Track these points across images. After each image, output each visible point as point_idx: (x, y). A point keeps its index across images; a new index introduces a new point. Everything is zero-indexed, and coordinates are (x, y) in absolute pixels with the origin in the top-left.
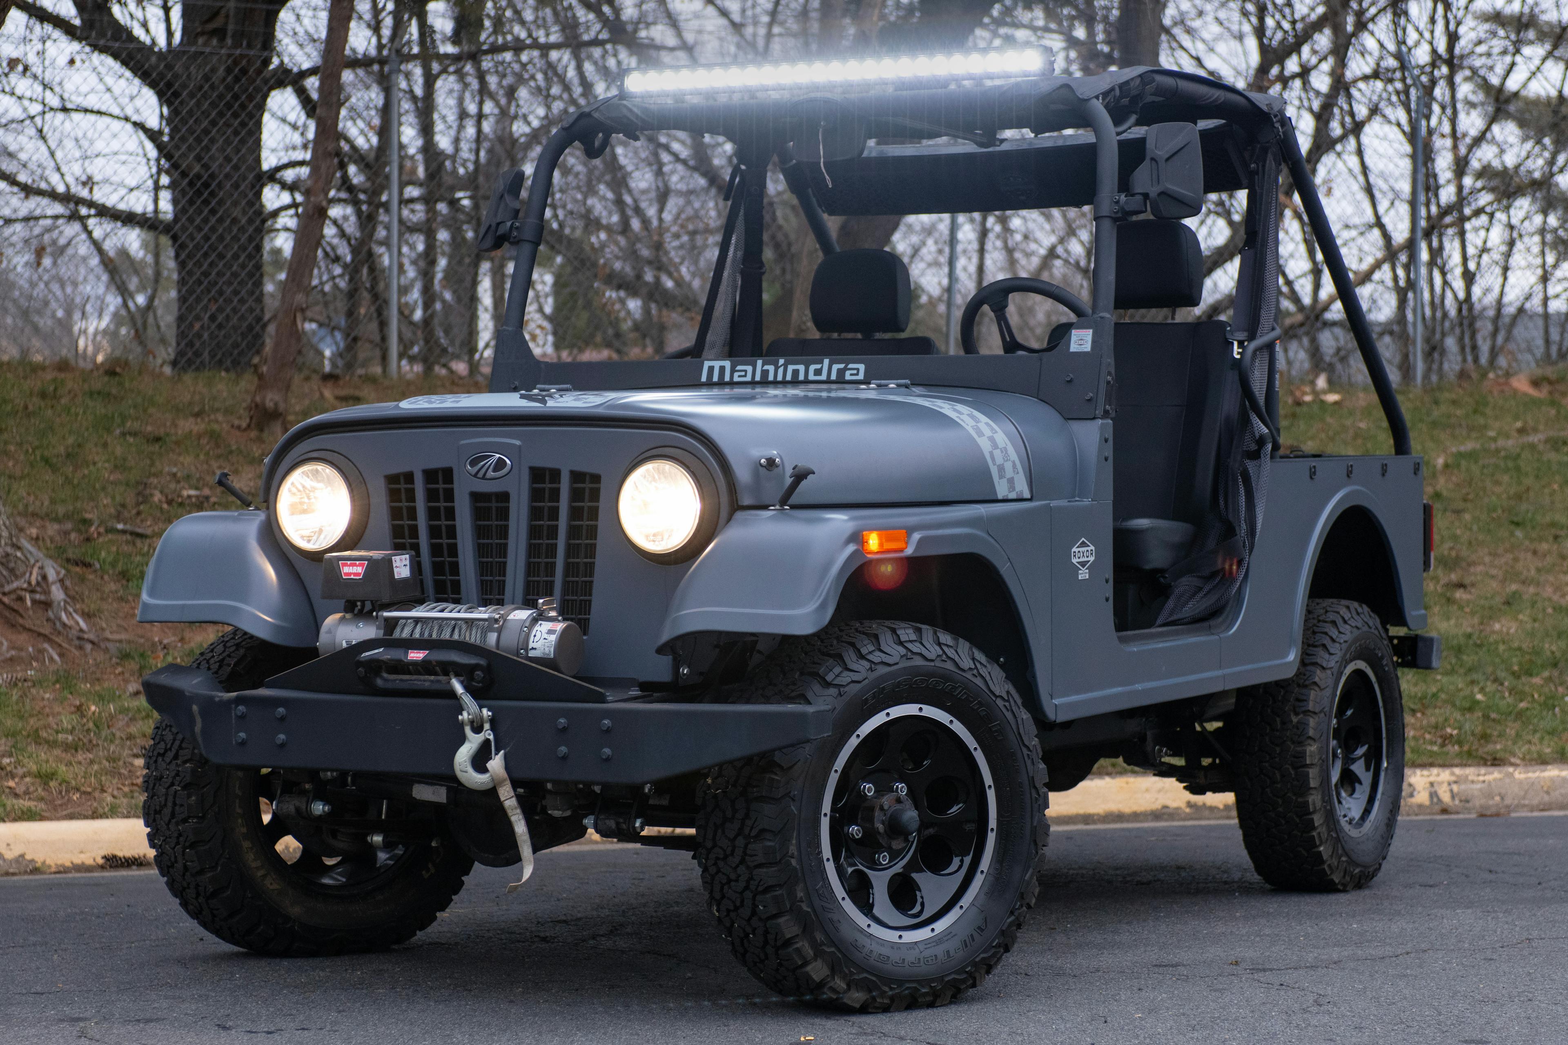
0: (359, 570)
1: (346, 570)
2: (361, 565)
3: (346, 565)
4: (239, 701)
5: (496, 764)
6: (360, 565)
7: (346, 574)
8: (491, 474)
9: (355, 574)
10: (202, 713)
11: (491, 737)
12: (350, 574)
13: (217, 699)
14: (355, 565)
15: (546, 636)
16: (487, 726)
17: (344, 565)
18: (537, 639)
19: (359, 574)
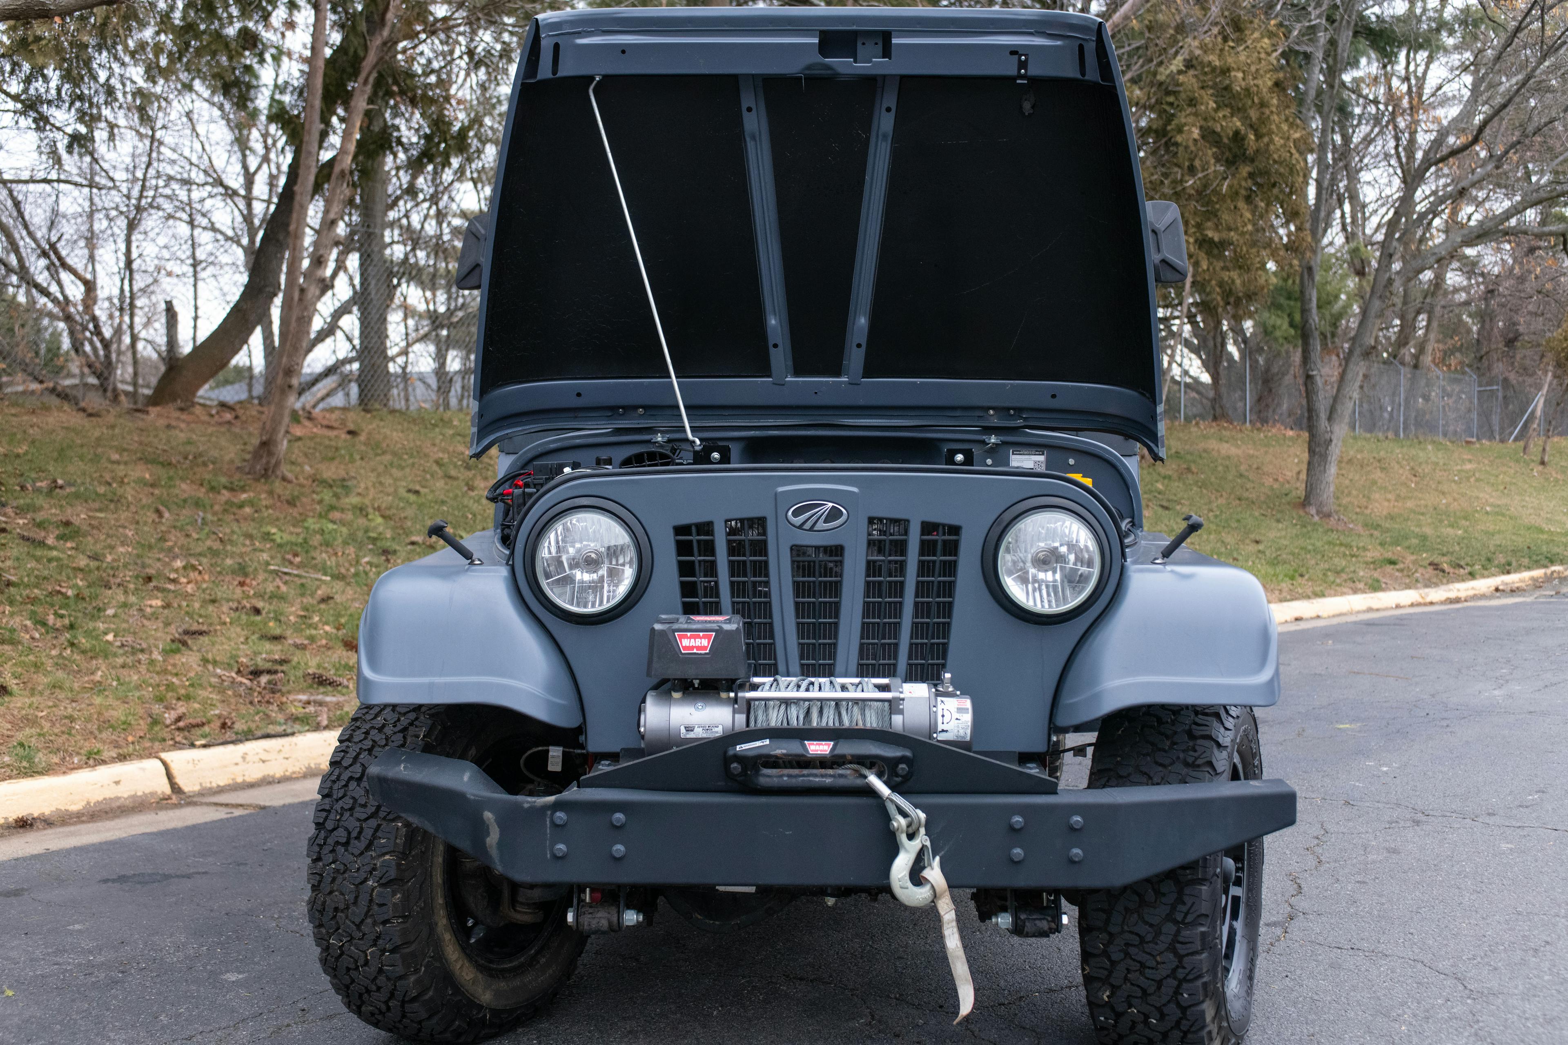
0: (705, 642)
1: (685, 642)
2: (709, 637)
3: (686, 637)
4: (557, 806)
5: (934, 873)
6: (704, 637)
7: (685, 648)
8: (821, 525)
9: (698, 648)
10: (501, 823)
11: (928, 843)
12: (692, 648)
13: (526, 806)
14: (699, 637)
15: (958, 716)
16: (922, 831)
17: (681, 637)
18: (946, 719)
19: (705, 648)
